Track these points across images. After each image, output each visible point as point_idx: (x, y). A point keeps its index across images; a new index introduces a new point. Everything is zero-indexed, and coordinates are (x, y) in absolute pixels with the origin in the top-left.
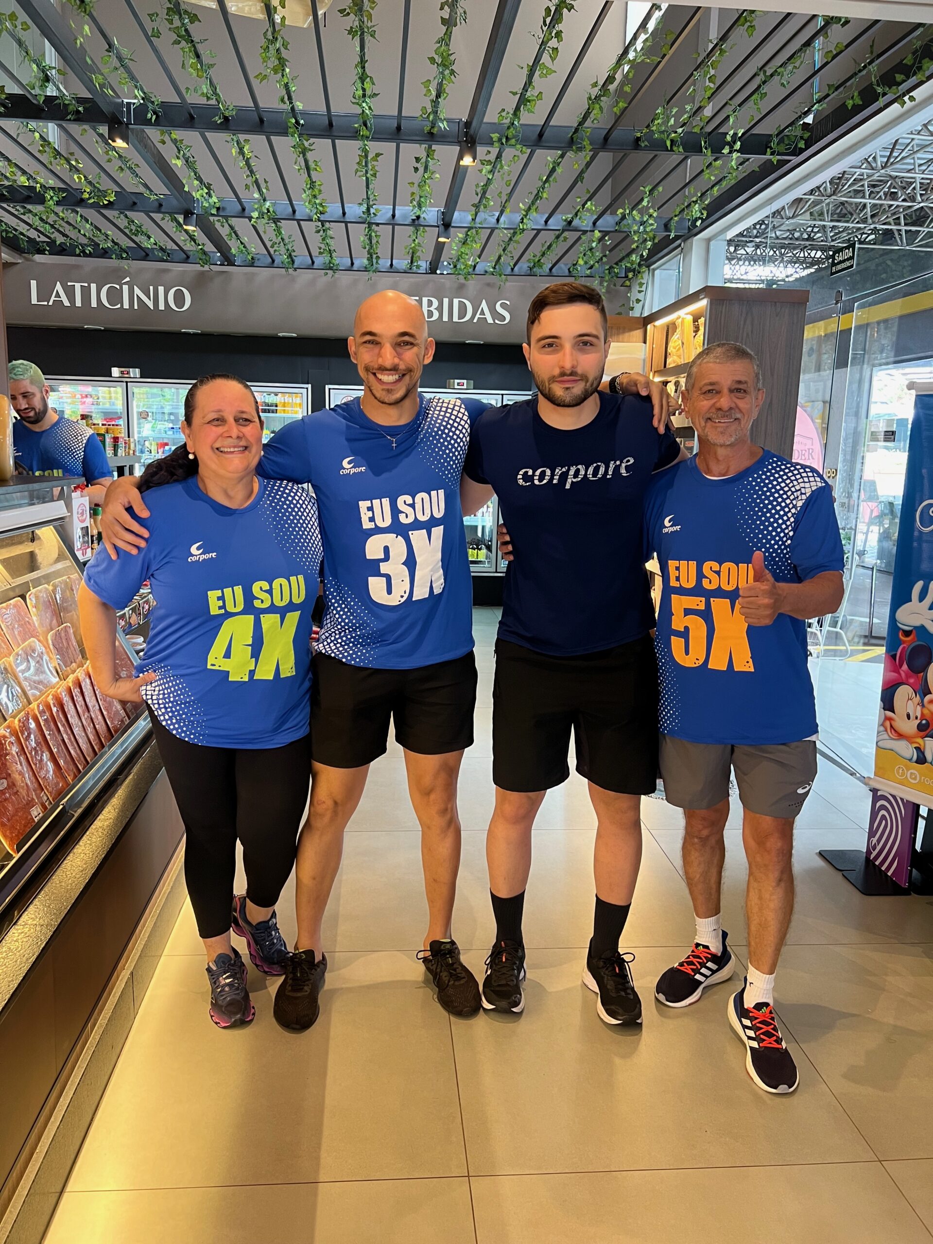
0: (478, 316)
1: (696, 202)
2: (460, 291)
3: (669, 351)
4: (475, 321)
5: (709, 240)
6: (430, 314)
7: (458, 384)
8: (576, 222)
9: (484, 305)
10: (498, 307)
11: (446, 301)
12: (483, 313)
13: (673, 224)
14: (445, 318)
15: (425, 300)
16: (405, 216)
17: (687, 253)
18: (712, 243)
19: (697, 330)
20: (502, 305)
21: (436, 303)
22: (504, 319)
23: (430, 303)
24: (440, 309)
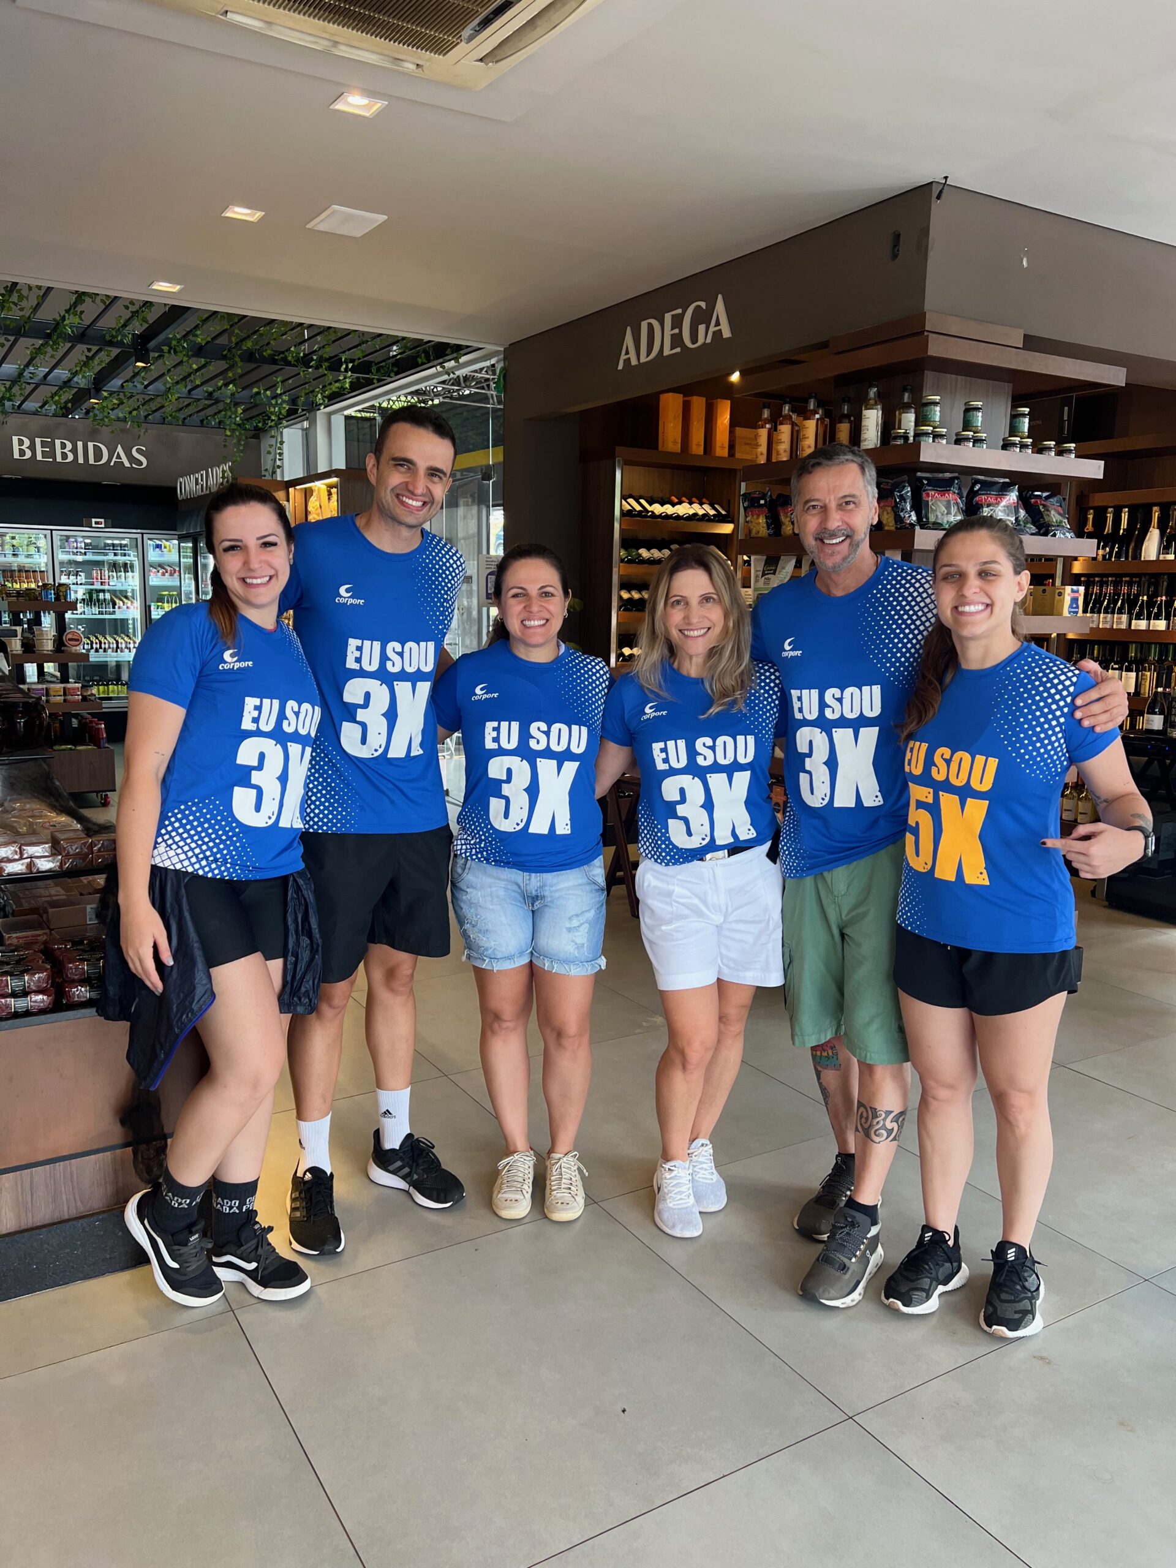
0: (114, 459)
1: (318, 392)
2: (93, 435)
3: (310, 509)
4: (112, 464)
5: (330, 414)
6: (64, 456)
7: (96, 523)
8: (216, 395)
9: (119, 449)
10: (134, 452)
11: (80, 444)
12: (119, 457)
13: (300, 403)
14: (81, 460)
15: (58, 442)
16: (57, 378)
17: (313, 423)
18: (333, 417)
19: (330, 494)
20: (138, 451)
21: (69, 446)
22: (141, 463)
23: (63, 446)
24: (74, 451)
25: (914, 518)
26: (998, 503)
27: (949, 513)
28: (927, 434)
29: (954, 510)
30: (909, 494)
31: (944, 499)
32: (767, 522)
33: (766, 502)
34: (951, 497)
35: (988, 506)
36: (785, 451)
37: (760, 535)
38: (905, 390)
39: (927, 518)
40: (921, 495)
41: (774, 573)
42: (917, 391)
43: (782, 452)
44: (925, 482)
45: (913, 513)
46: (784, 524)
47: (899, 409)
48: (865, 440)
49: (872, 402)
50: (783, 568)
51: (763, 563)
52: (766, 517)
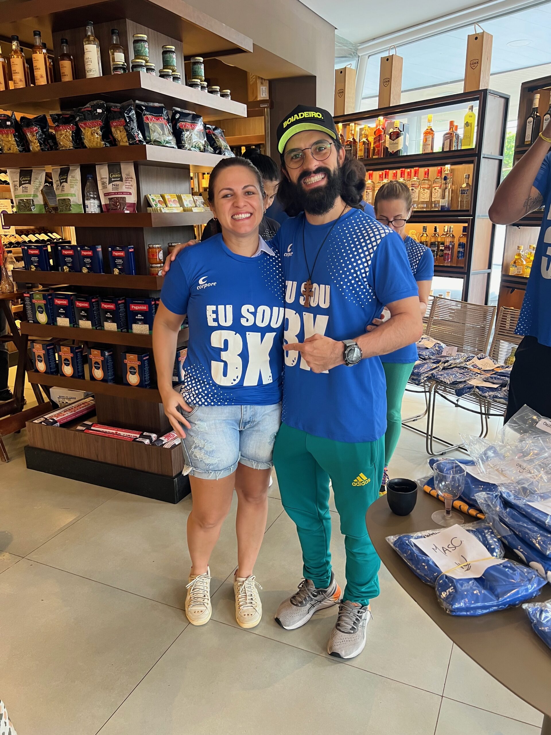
25: (142, 137)
26: (193, 129)
27: (164, 134)
28: (141, 66)
29: (166, 132)
30: (135, 116)
31: (158, 122)
32: (16, 140)
33: (12, 123)
34: (163, 121)
35: (187, 130)
36: (21, 81)
37: (11, 151)
38: (113, 33)
39: (150, 137)
40: (142, 118)
41: (30, 183)
42: (123, 35)
43: (18, 81)
44: (144, 108)
45: (139, 132)
46: (32, 142)
47: (111, 49)
48: (91, 71)
49: (92, 38)
50: (37, 179)
51: (18, 175)
52: (15, 136)
